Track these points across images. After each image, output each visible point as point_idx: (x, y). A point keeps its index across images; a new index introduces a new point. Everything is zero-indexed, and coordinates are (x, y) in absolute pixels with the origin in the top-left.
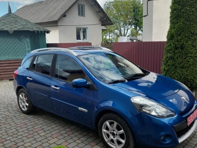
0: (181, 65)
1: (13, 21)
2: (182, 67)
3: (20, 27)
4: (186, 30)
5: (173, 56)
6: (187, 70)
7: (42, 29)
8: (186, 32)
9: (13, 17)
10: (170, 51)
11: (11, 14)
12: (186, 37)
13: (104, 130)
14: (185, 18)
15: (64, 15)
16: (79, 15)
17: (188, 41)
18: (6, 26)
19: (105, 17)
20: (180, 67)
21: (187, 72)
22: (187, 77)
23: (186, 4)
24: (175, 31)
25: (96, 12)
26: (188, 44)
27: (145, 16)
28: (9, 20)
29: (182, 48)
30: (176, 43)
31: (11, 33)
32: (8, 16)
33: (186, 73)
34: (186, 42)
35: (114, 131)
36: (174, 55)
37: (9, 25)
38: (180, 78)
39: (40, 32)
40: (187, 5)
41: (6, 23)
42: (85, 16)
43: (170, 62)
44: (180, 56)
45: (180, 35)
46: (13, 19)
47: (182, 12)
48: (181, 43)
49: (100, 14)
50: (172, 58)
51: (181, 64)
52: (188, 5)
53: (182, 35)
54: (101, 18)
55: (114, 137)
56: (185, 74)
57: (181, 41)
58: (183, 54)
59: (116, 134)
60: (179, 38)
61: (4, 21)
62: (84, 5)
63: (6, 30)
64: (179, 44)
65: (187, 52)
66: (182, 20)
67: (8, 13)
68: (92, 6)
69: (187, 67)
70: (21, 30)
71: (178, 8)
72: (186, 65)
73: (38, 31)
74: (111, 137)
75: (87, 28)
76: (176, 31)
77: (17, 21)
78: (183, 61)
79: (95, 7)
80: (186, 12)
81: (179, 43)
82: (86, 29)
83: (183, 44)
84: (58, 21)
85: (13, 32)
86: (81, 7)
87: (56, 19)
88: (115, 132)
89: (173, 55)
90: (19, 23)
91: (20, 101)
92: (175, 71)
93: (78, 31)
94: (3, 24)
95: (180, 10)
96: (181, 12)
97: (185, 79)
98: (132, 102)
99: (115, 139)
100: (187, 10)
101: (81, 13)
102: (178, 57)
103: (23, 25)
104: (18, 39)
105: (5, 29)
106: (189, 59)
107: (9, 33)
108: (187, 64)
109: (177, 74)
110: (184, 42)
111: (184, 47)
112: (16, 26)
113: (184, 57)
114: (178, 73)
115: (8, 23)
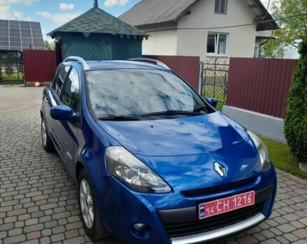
1: (94, 20)
3: (100, 28)
7: (142, 32)
9: (97, 14)
11: (96, 10)
15: (187, 12)
16: (216, 11)
18: (83, 25)
19: (263, 16)
25: (249, 6)
28: (90, 18)
31: (87, 36)
32: (91, 12)
37: (87, 25)
39: (129, 37)
41: (85, 22)
42: (226, 14)
46: (95, 16)
49: (255, 9)
54: (257, 16)
61: (82, 19)
67: (93, 7)
70: (101, 32)
73: (125, 35)
75: (228, 33)
77: (100, 20)
82: (226, 35)
85: (89, 35)
90: (102, 22)
93: (212, 38)
94: (80, 23)
98: (106, 155)
101: (220, 8)
103: (106, 25)
104: (97, 46)
105: (80, 31)
107: (84, 36)
115: (88, 21)
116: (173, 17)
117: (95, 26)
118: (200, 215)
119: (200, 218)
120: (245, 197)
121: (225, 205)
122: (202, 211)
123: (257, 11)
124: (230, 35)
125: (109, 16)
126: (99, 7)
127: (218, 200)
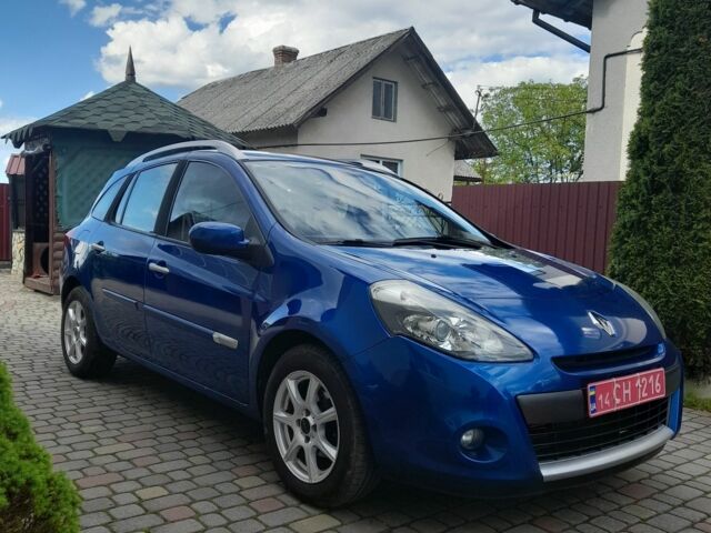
0: (671, 252)
1: (132, 105)
2: (676, 262)
3: (150, 123)
4: (692, 119)
5: (643, 219)
6: (695, 275)
8: (694, 126)
9: (135, 94)
10: (634, 201)
11: (133, 86)
12: (692, 145)
13: (279, 414)
14: (692, 77)
15: (320, 111)
16: (376, 114)
17: (700, 159)
18: (105, 116)
19: (467, 129)
20: (666, 260)
21: (692, 280)
22: (691, 300)
23: (694, 23)
24: (651, 124)
25: (439, 108)
26: (702, 174)
27: (593, 111)
28: (121, 101)
29: (677, 189)
30: (655, 168)
31: (117, 138)
32: (121, 89)
33: (688, 284)
34: (692, 166)
35: (308, 413)
36: (647, 215)
37: (117, 115)
38: (667, 302)
40: (698, 27)
41: (110, 109)
42: (395, 121)
43: (632, 244)
44: (667, 217)
45: (668, 139)
46: (133, 98)
47: (680, 52)
48: (671, 169)
49: (452, 116)
50: (637, 227)
51: (670, 248)
52: (704, 28)
53: (676, 136)
54: (455, 130)
55: (307, 439)
56: (684, 287)
57: (672, 162)
58: (679, 211)
59: (315, 426)
60: (667, 148)
61: (103, 103)
62: (396, 83)
63: (101, 128)
64: (666, 171)
65: (694, 201)
66: (678, 84)
67: (124, 80)
68: (424, 86)
69: (694, 260)
70: (150, 131)
71: (668, 39)
72: (690, 253)
74: (300, 437)
75: (401, 161)
76: (656, 125)
77: (145, 106)
78: (678, 238)
79: (434, 90)
80: (694, 55)
81: (664, 168)
82: (397, 164)
83: (679, 172)
84: (299, 126)
85: (124, 135)
86: (383, 88)
87: (292, 122)
88: (310, 418)
89: (643, 215)
90: (151, 111)
91: (67, 330)
92: (648, 275)
94: (99, 111)
95: (674, 46)
96: (677, 53)
97: (686, 307)
98: (372, 299)
99: (308, 447)
100: (699, 44)
101: (382, 109)
102: (659, 223)
103: (162, 118)
105: (101, 125)
106: (703, 229)
107: (110, 139)
108: (696, 248)
109: (657, 289)
110: (685, 165)
111: (684, 185)
112: (139, 118)
113: (683, 222)
114: (659, 282)
115: (116, 108)
116: (292, 118)
117: (134, 118)
118: (592, 407)
119: (592, 415)
120: (652, 378)
121: (625, 392)
122: (593, 398)
123: (454, 119)
124: (404, 162)
125: (162, 101)
126: (137, 81)
127: (614, 380)
